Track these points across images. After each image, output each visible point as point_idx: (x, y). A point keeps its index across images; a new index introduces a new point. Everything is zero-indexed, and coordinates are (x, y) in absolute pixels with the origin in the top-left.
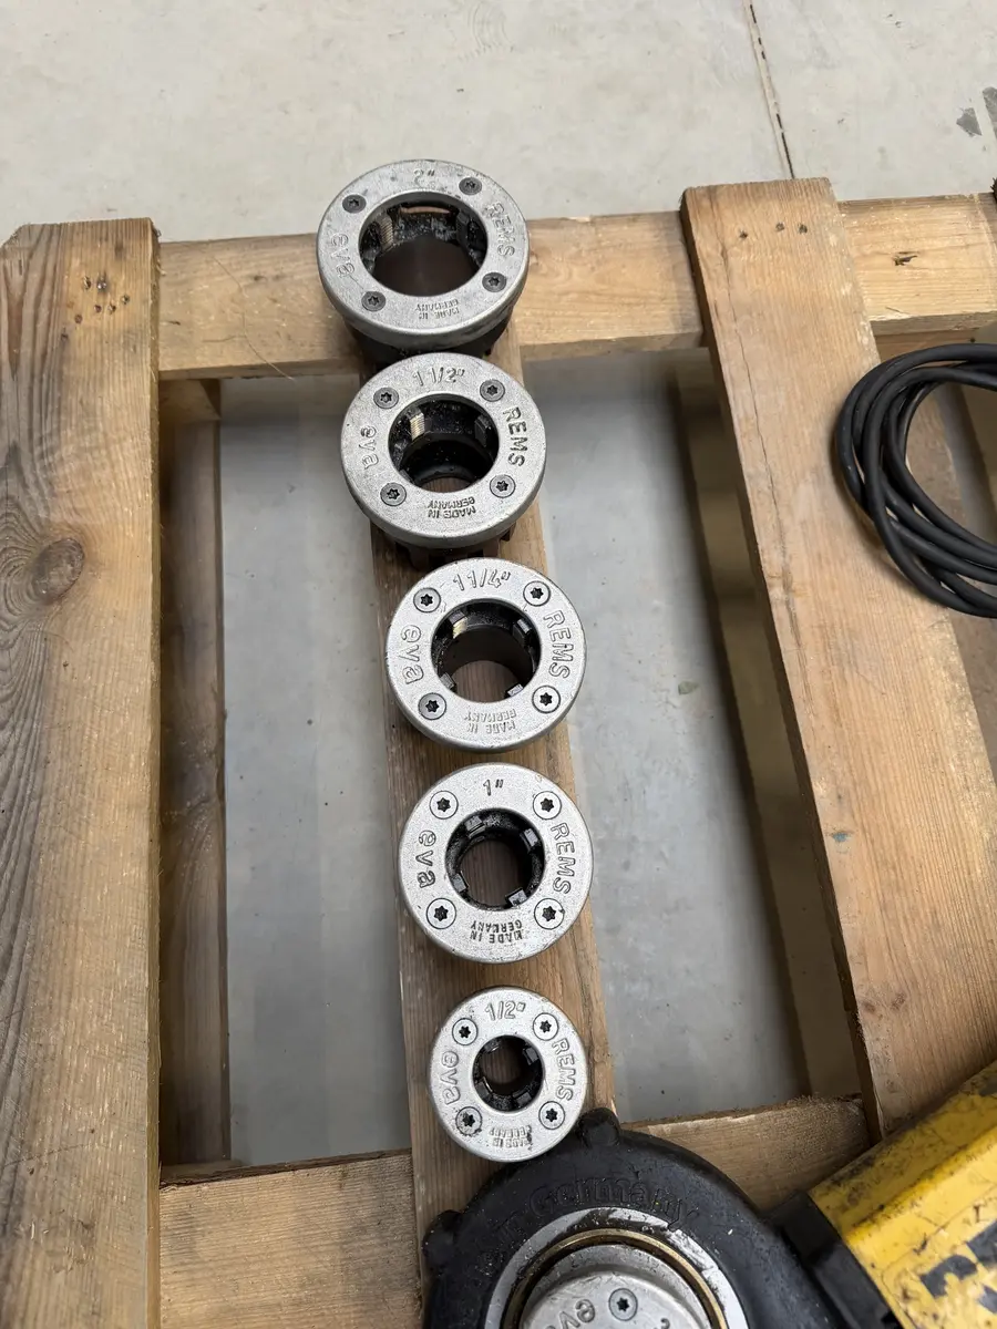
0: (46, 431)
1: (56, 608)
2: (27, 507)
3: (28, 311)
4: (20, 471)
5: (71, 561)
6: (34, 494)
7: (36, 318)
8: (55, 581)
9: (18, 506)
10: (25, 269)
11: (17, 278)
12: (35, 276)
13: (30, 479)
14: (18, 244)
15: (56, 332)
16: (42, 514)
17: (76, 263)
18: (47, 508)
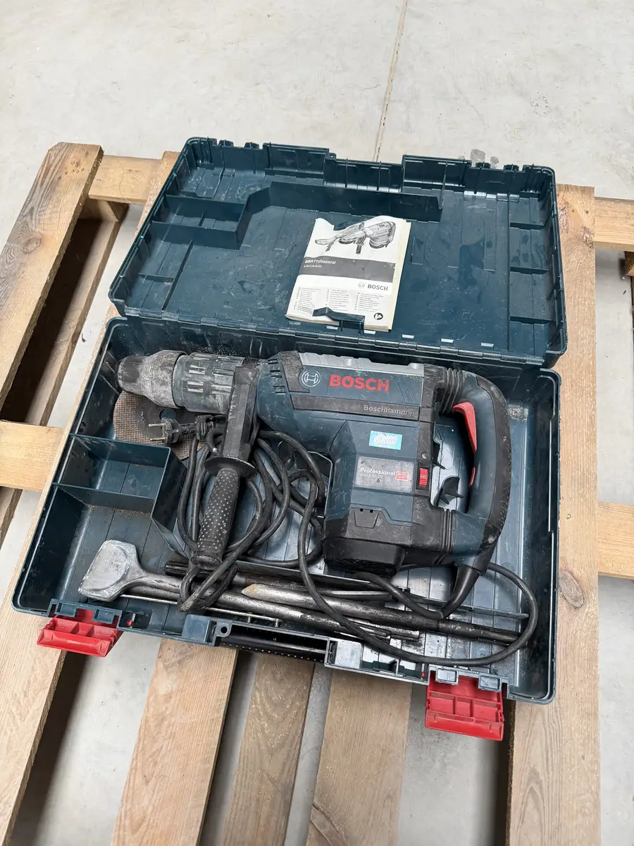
0: (44, 205)
1: (27, 256)
2: (30, 225)
3: (52, 169)
4: (32, 215)
5: (37, 243)
6: (34, 222)
7: (54, 170)
8: (29, 248)
9: (27, 225)
10: (56, 155)
11: (53, 158)
12: (59, 158)
13: (34, 217)
14: (57, 147)
15: (58, 176)
16: (33, 228)
17: (72, 157)
18: (36, 227)
